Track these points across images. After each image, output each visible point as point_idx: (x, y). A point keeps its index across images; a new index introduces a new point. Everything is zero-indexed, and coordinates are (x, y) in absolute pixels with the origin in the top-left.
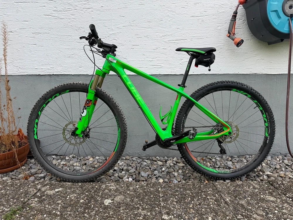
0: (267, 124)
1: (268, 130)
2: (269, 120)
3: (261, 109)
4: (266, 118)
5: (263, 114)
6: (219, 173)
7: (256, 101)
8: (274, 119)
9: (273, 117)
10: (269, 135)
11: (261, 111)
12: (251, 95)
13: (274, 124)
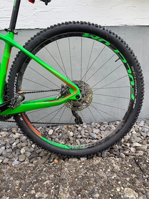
0: (133, 83)
1: (135, 91)
2: (135, 77)
3: (125, 61)
4: (132, 74)
5: (127, 69)
6: (71, 149)
7: (117, 51)
8: (142, 75)
9: (140, 72)
10: (136, 97)
11: (125, 64)
12: (110, 42)
13: (143, 82)
